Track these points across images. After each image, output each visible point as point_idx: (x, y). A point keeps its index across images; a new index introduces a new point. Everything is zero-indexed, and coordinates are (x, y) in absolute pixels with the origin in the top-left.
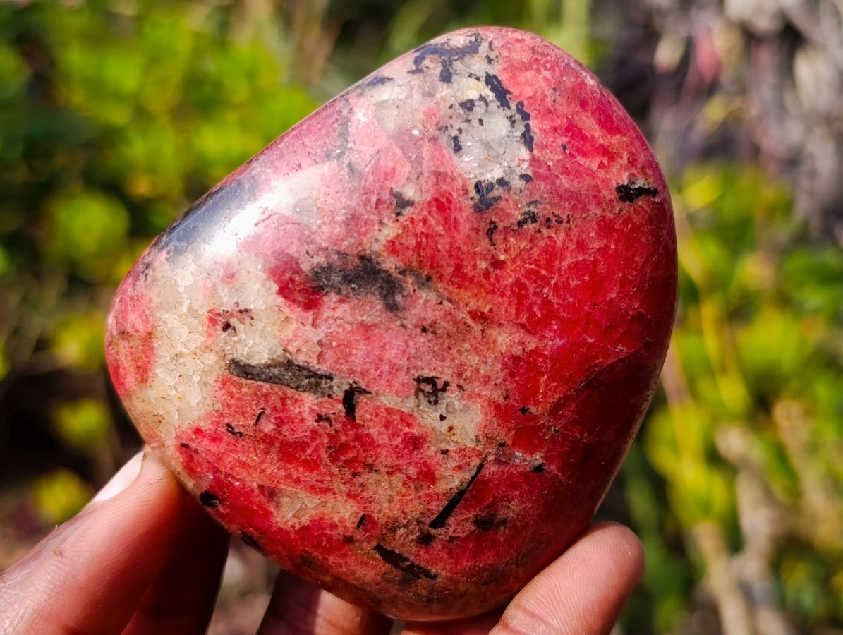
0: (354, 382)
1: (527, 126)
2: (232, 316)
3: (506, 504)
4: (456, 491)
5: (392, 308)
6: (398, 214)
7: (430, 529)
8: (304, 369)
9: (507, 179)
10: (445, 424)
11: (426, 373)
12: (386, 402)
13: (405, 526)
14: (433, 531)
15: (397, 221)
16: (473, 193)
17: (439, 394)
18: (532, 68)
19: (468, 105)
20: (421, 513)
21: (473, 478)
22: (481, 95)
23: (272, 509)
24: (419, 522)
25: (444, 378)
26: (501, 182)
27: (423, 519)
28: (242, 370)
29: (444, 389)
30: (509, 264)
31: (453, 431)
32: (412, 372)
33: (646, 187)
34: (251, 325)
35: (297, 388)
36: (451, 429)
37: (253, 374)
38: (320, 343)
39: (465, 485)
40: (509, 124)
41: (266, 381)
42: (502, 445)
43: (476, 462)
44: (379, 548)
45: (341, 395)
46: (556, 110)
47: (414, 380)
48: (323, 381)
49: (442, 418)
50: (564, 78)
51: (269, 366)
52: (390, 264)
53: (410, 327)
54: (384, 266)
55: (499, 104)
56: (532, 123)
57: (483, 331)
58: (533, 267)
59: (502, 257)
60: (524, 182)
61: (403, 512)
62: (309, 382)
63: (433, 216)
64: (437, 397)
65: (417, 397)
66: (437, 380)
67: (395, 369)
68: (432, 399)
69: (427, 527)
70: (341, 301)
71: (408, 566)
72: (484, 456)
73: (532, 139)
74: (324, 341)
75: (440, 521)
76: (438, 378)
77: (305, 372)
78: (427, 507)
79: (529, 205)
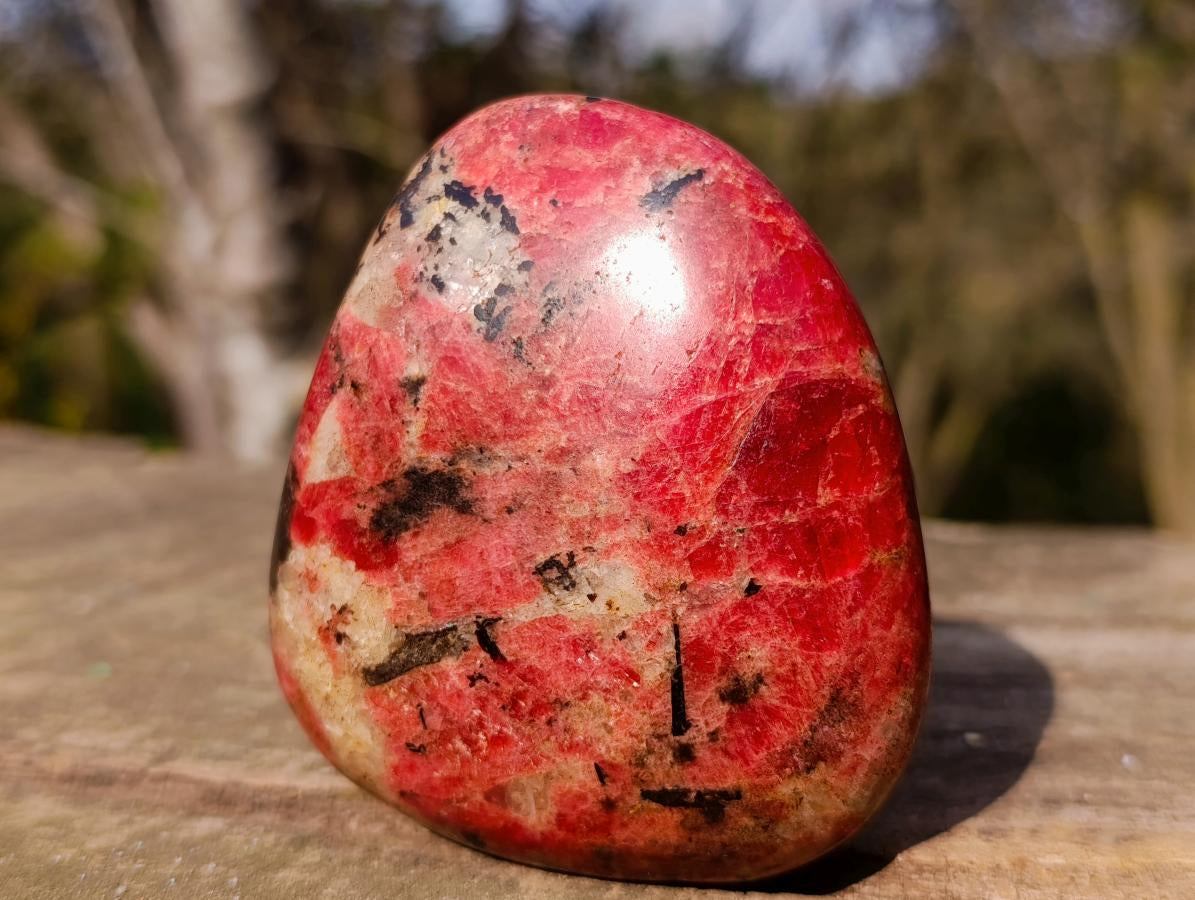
0: (478, 617)
1: (504, 210)
2: (337, 623)
3: (743, 655)
4: (669, 675)
5: (464, 508)
6: (416, 402)
7: (677, 738)
8: (425, 634)
9: (506, 282)
10: (600, 603)
11: (541, 558)
12: (523, 619)
13: (650, 751)
14: (684, 739)
15: (418, 409)
16: (477, 324)
17: (571, 572)
18: (490, 144)
19: (435, 235)
20: (652, 725)
21: (677, 647)
22: (445, 213)
23: (514, 814)
24: (659, 737)
25: (565, 550)
26: (502, 289)
27: (661, 731)
28: (377, 676)
29: (572, 564)
30: (559, 375)
31: (615, 606)
32: (527, 565)
33: (683, 176)
34: (356, 620)
35: (431, 661)
36: (609, 605)
37: (387, 673)
38: (422, 595)
39: (675, 661)
40: (484, 221)
41: (401, 673)
42: (683, 587)
43: (666, 627)
44: (647, 795)
45: (474, 640)
46: (529, 168)
47: (534, 573)
48: (449, 636)
49: (592, 598)
50: (529, 127)
51: (394, 655)
52: (435, 459)
53: (494, 516)
54: (432, 468)
55: (465, 208)
56: (507, 203)
57: (574, 470)
58: (588, 358)
59: (548, 372)
60: (526, 273)
61: (632, 735)
62: (437, 647)
63: (449, 379)
64: (570, 577)
65: (550, 592)
66: (557, 558)
67: (508, 575)
68: (567, 584)
69: (672, 738)
70: (416, 535)
71: (696, 798)
72: (670, 614)
73: (514, 219)
74: (425, 591)
75: (681, 723)
76: (558, 555)
77: (429, 637)
78: (653, 712)
79: (544, 294)
